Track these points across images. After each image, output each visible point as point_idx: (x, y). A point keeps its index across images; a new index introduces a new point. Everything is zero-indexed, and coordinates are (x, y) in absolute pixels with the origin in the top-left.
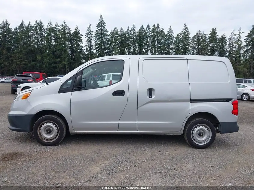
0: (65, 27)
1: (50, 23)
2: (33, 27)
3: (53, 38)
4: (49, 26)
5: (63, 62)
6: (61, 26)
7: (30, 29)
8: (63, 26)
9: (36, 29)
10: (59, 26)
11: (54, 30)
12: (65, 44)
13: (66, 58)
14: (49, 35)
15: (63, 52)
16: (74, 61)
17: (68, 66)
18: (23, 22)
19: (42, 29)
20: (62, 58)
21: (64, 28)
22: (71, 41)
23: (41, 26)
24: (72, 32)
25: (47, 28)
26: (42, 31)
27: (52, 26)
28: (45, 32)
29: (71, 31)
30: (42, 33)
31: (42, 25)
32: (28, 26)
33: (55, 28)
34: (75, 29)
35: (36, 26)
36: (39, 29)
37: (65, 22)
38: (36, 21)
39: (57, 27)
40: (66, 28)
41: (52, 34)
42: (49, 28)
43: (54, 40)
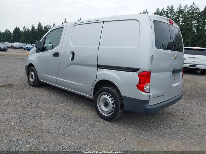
0: (194, 7)
1: (180, 6)
2: (165, 12)
3: (181, 19)
4: (179, 9)
5: (187, 40)
6: (189, 7)
7: (163, 14)
8: (192, 7)
9: (167, 13)
10: (188, 7)
11: (183, 12)
12: (191, 24)
13: (190, 36)
14: (178, 17)
15: (188, 32)
16: (198, 39)
17: (191, 43)
18: (158, 9)
19: (173, 12)
20: (186, 36)
21: (192, 8)
22: (198, 20)
23: (171, 10)
24: (200, 12)
25: (176, 11)
26: (172, 14)
27: (182, 9)
28: (174, 15)
29: (200, 10)
30: (172, 15)
31: (173, 9)
32: (162, 11)
33: (184, 10)
34: (204, 8)
35: (168, 10)
36: (170, 13)
37: (194, 3)
38: (168, 7)
39: (186, 9)
40: (195, 9)
41: (181, 16)
42: (179, 11)
43: (182, 20)
